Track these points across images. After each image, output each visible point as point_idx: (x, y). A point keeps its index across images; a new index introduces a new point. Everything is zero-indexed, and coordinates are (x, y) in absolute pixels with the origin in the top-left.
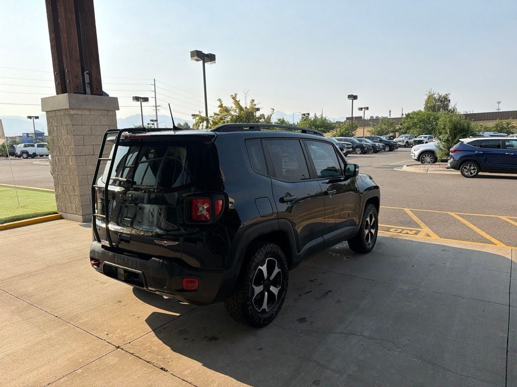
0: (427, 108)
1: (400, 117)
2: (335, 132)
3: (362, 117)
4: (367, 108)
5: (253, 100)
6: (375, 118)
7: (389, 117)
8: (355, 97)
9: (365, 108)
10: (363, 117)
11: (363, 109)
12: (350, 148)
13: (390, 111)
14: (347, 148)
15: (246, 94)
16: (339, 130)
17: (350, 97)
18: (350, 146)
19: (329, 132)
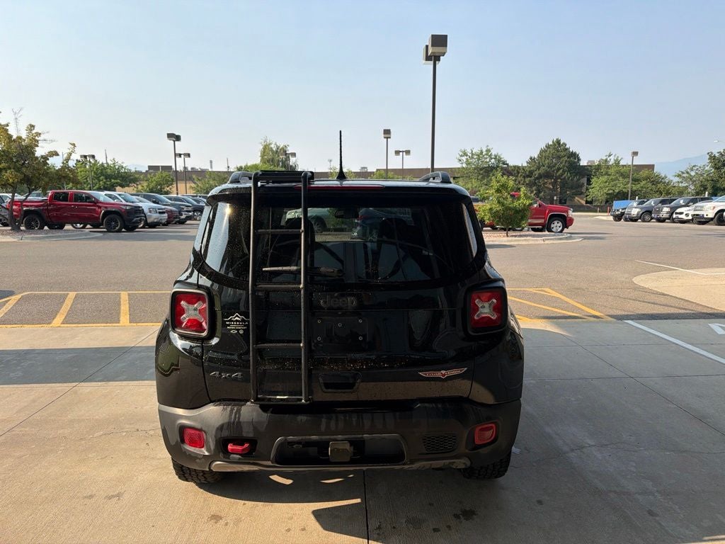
0: (263, 160)
1: (226, 170)
2: (140, 187)
3: (171, 167)
4: (189, 155)
5: (32, 127)
6: (189, 169)
7: (210, 170)
8: (178, 138)
9: (185, 155)
10: (174, 167)
11: (182, 156)
12: (190, 211)
13: (211, 162)
14: (187, 211)
15: (15, 114)
16: (145, 184)
17: (170, 136)
18: (190, 209)
19: (128, 186)
